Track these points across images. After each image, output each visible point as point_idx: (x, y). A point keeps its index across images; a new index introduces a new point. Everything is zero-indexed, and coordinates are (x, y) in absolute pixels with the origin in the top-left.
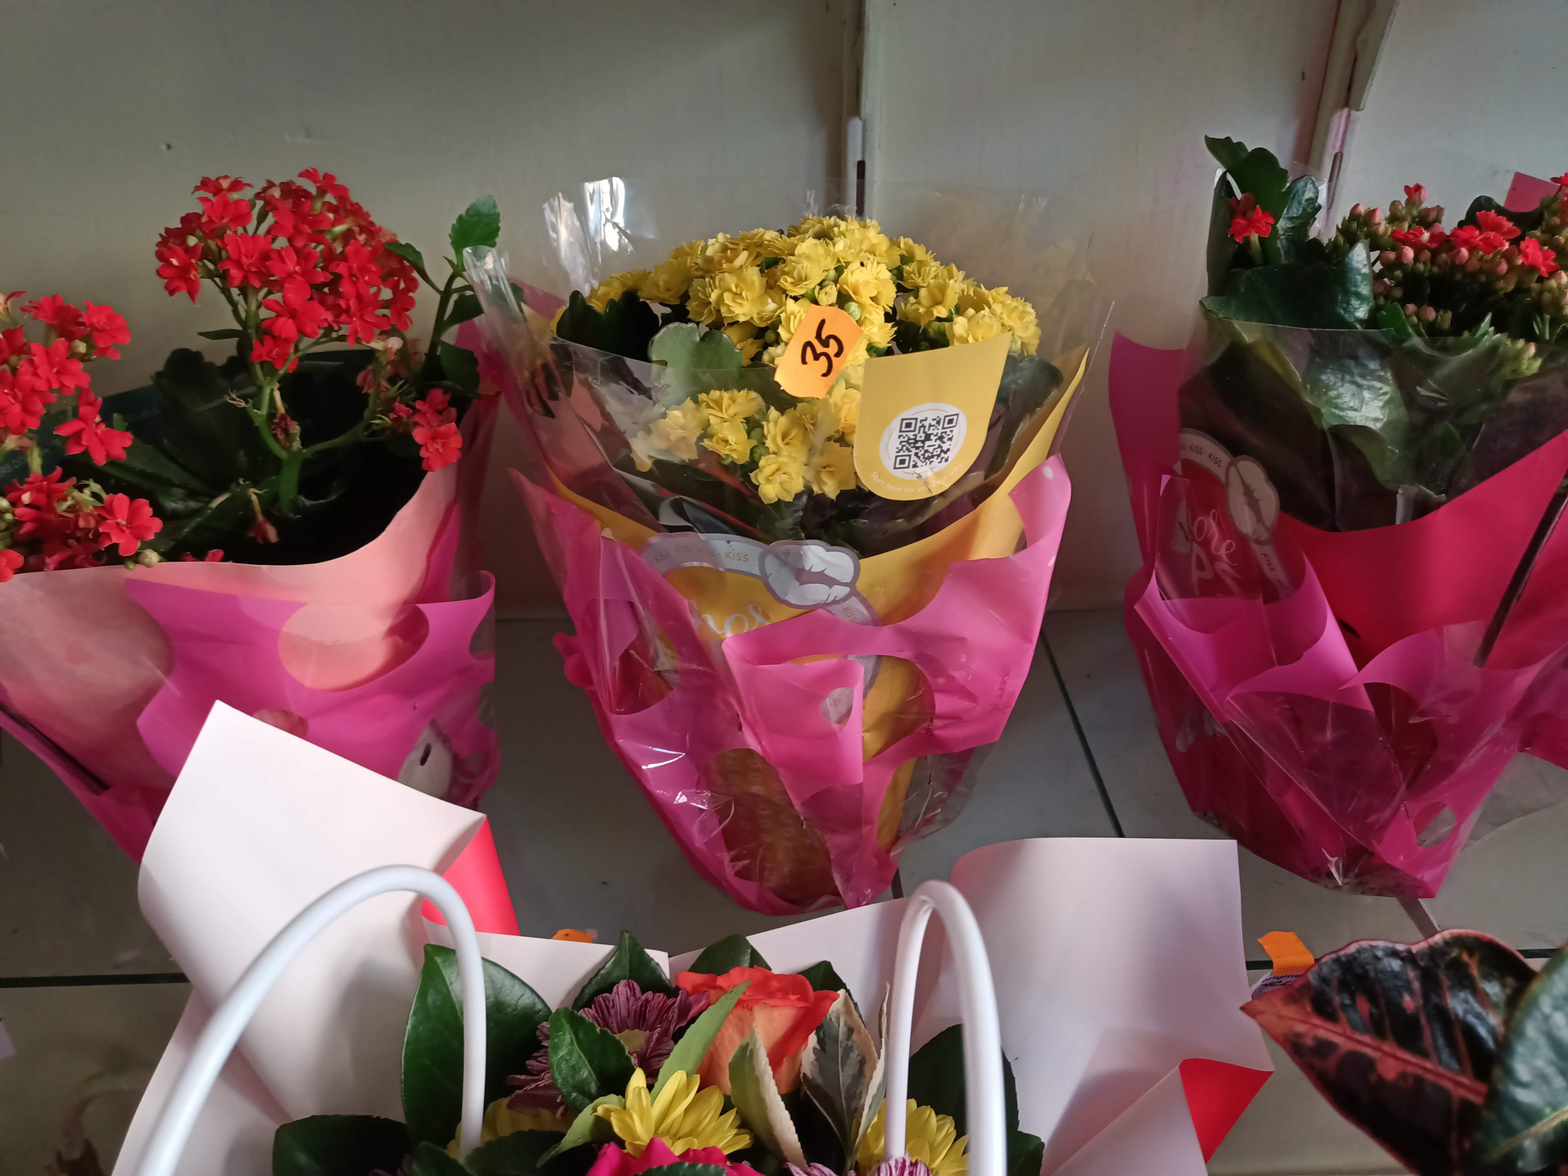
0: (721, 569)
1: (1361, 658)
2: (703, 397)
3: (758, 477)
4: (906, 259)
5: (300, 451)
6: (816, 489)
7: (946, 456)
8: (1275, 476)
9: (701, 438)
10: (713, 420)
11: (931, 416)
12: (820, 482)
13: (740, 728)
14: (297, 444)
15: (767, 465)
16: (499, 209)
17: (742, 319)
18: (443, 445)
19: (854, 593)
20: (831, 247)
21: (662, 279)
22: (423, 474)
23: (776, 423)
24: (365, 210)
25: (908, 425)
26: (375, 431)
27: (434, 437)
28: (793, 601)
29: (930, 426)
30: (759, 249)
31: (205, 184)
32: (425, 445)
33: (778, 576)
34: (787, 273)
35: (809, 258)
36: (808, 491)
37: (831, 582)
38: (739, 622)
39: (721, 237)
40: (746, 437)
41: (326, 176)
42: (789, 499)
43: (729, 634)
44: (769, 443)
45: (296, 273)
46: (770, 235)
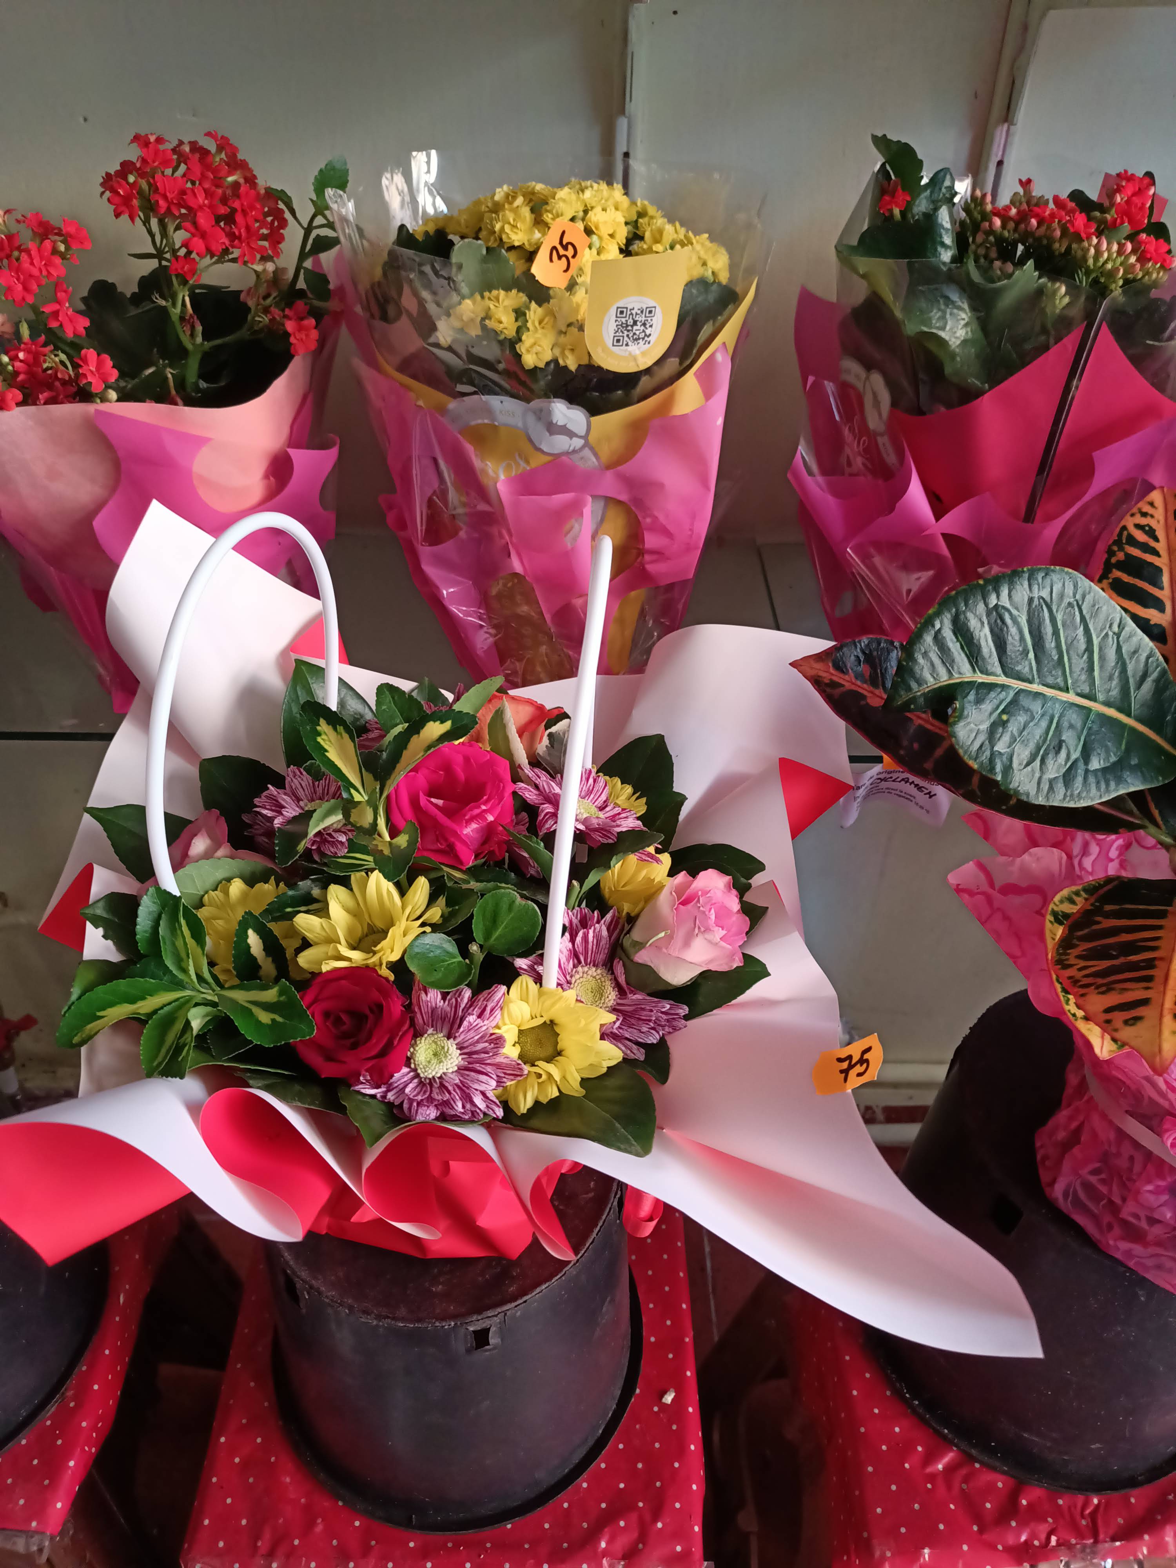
0: (496, 423)
1: (939, 512)
2: (487, 294)
3: (522, 348)
4: (641, 214)
5: (202, 344)
6: (561, 362)
7: (648, 339)
8: (891, 384)
9: (483, 319)
10: (492, 307)
11: (637, 306)
12: (564, 357)
13: (509, 556)
14: (199, 339)
15: (528, 339)
16: (349, 166)
17: (516, 244)
18: (307, 335)
19: (587, 444)
20: (581, 195)
21: (463, 218)
22: (291, 357)
23: (535, 312)
24: (250, 166)
25: (622, 312)
26: (256, 331)
27: (300, 329)
28: (545, 450)
29: (637, 314)
30: (531, 197)
31: (137, 138)
32: (294, 334)
33: (537, 430)
34: (547, 211)
35: (564, 200)
36: (555, 361)
37: (571, 434)
38: (508, 468)
39: (505, 188)
40: (514, 319)
41: (222, 137)
42: (542, 365)
43: (502, 477)
44: (529, 325)
45: (205, 205)
46: (539, 187)
